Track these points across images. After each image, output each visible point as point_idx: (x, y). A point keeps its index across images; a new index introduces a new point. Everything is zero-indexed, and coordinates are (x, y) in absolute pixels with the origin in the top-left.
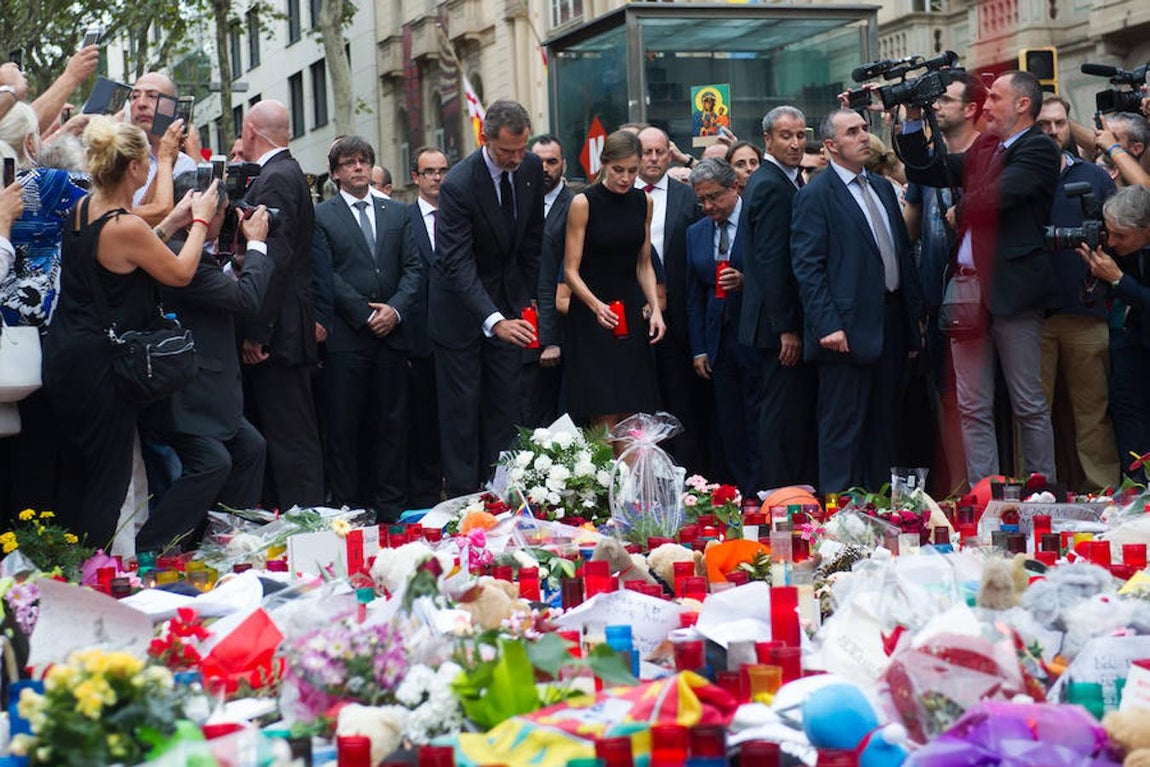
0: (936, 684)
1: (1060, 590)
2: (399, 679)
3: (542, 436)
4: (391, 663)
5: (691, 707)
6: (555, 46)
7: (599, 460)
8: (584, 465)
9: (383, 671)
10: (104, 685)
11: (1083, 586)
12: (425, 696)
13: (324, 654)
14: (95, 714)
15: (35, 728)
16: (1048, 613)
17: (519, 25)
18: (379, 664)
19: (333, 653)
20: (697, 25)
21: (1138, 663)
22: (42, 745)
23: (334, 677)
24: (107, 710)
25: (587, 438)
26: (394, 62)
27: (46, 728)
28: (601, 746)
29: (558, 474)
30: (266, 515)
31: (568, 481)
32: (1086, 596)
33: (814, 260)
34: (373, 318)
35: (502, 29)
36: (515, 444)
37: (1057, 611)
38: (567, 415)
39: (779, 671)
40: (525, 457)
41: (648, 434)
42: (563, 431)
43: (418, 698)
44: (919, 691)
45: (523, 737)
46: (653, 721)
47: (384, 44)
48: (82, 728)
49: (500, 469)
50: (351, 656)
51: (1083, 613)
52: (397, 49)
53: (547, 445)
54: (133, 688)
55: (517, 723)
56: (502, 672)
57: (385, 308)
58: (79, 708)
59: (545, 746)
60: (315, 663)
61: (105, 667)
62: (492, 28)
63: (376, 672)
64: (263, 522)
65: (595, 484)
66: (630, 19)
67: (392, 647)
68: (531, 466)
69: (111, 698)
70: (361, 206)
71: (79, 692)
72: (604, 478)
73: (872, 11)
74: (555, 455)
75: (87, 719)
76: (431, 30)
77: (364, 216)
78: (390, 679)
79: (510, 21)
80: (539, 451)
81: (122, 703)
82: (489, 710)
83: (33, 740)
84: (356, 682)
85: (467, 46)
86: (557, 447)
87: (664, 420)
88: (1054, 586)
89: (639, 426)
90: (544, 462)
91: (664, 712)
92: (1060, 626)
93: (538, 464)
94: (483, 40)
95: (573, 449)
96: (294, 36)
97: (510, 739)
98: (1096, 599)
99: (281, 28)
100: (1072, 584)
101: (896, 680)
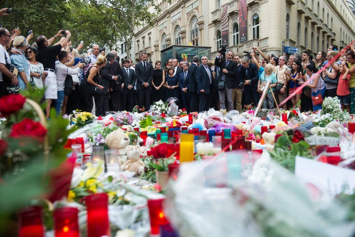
0: (211, 122)
1: (231, 114)
2: (132, 123)
3: (157, 103)
4: (130, 120)
5: (175, 124)
6: (162, 52)
7: (166, 107)
8: (163, 107)
9: (129, 121)
10: (86, 117)
11: (235, 113)
12: (136, 125)
13: (120, 119)
14: (84, 121)
15: (75, 123)
16: (229, 117)
17: (157, 52)
18: (129, 120)
19: (122, 118)
20: (184, 49)
21: (242, 122)
22: (76, 126)
23: (122, 122)
24: (86, 121)
25: (164, 104)
26: (138, 57)
27: (77, 123)
28: (161, 128)
29: (159, 108)
31: (161, 110)
32: (235, 115)
33: (200, 78)
35: (155, 52)
37: (231, 117)
38: (161, 100)
39: (189, 124)
40: (154, 106)
41: (173, 101)
43: (134, 125)
44: (209, 124)
45: (150, 128)
46: (169, 126)
47: (136, 54)
48: (82, 123)
49: (151, 108)
50: (124, 119)
51: (234, 117)
52: (138, 55)
53: (158, 104)
54: (90, 118)
55: (149, 126)
56: (147, 120)
58: (82, 120)
59: (153, 129)
61: (86, 114)
62: (153, 52)
63: (128, 121)
65: (165, 110)
66: (173, 47)
67: (131, 118)
68: (155, 107)
69: (87, 119)
70: (127, 69)
71: (82, 118)
72: (166, 109)
73: (210, 48)
74: (159, 105)
75: (83, 122)
78: (130, 123)
79: (156, 51)
80: (157, 105)
81: (88, 120)
82: (145, 126)
83: (75, 125)
84: (125, 122)
85: (149, 55)
86: (159, 104)
87: (175, 98)
88: (230, 113)
89: (171, 99)
90: (157, 107)
91: (171, 125)
92: (231, 119)
93: (156, 107)
94: (151, 54)
95: (162, 105)
96: (122, 53)
97: (148, 128)
98: (236, 115)
99: (120, 51)
100: (233, 113)
101: (206, 122)
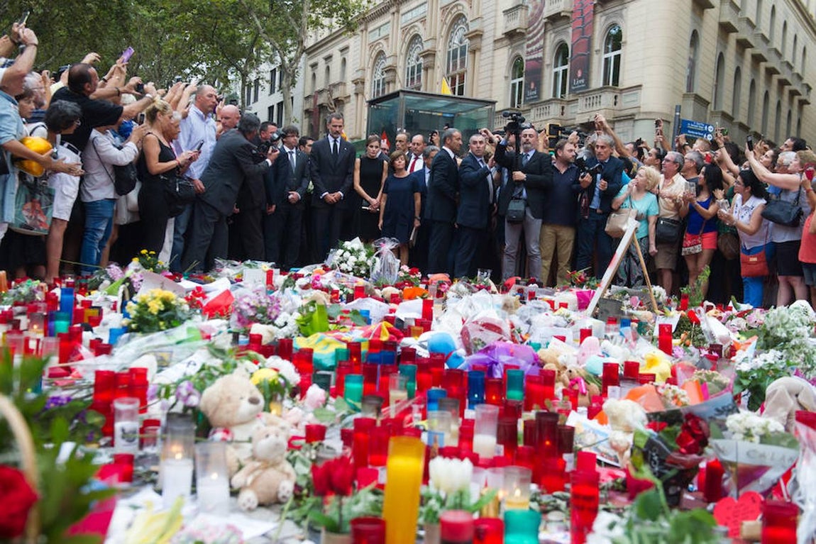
0: (478, 335)
1: (531, 309)
2: (276, 317)
3: (348, 244)
4: (274, 310)
5: (385, 335)
6: (371, 103)
7: (369, 256)
8: (363, 257)
9: (271, 313)
10: (160, 303)
11: (540, 309)
12: (286, 324)
13: (248, 304)
14: (156, 313)
15: (131, 316)
16: (525, 317)
17: (360, 96)
18: (269, 310)
19: (252, 304)
20: (426, 101)
21: (556, 337)
22: (134, 323)
23: (251, 313)
24: (160, 312)
25: (365, 247)
26: (309, 106)
27: (136, 316)
28: (349, 345)
29: (352, 259)
30: (236, 263)
31: (356, 262)
32: (540, 312)
34: (290, 197)
35: (353, 97)
36: (337, 247)
37: (529, 317)
38: (358, 238)
39: (422, 329)
40: (340, 252)
41: (387, 246)
42: (356, 243)
43: (282, 324)
44: (472, 338)
45: (321, 340)
46: (370, 338)
47: (307, 98)
48: (150, 318)
49: (330, 255)
50: (259, 306)
51: (538, 318)
52: (312, 100)
53: (349, 248)
54: (171, 305)
55: (319, 335)
56: (316, 316)
57: (295, 193)
58: (149, 310)
59: (328, 344)
60: (245, 307)
61: (161, 296)
62: (349, 96)
63: (268, 313)
64: (235, 265)
65: (366, 265)
66: (401, 95)
67: (275, 304)
68: (342, 256)
69: (162, 308)
70: (291, 153)
71: (149, 304)
72: (369, 263)
73: (493, 103)
74: (352, 252)
75: (152, 314)
76: (325, 94)
77: (291, 157)
78: (273, 316)
79: (357, 94)
80: (346, 250)
81: (166, 310)
82: (309, 330)
83: (131, 321)
84: (260, 316)
85: (339, 102)
86: (353, 249)
87: (394, 241)
88: (529, 307)
89: (384, 242)
90: (347, 254)
91: (375, 335)
92: (529, 322)
93: (344, 255)
94: (345, 101)
95: (359, 251)
96: (272, 91)
97: (316, 341)
98: (544, 314)
99: (268, 86)
100: (536, 308)
101: (465, 334)
